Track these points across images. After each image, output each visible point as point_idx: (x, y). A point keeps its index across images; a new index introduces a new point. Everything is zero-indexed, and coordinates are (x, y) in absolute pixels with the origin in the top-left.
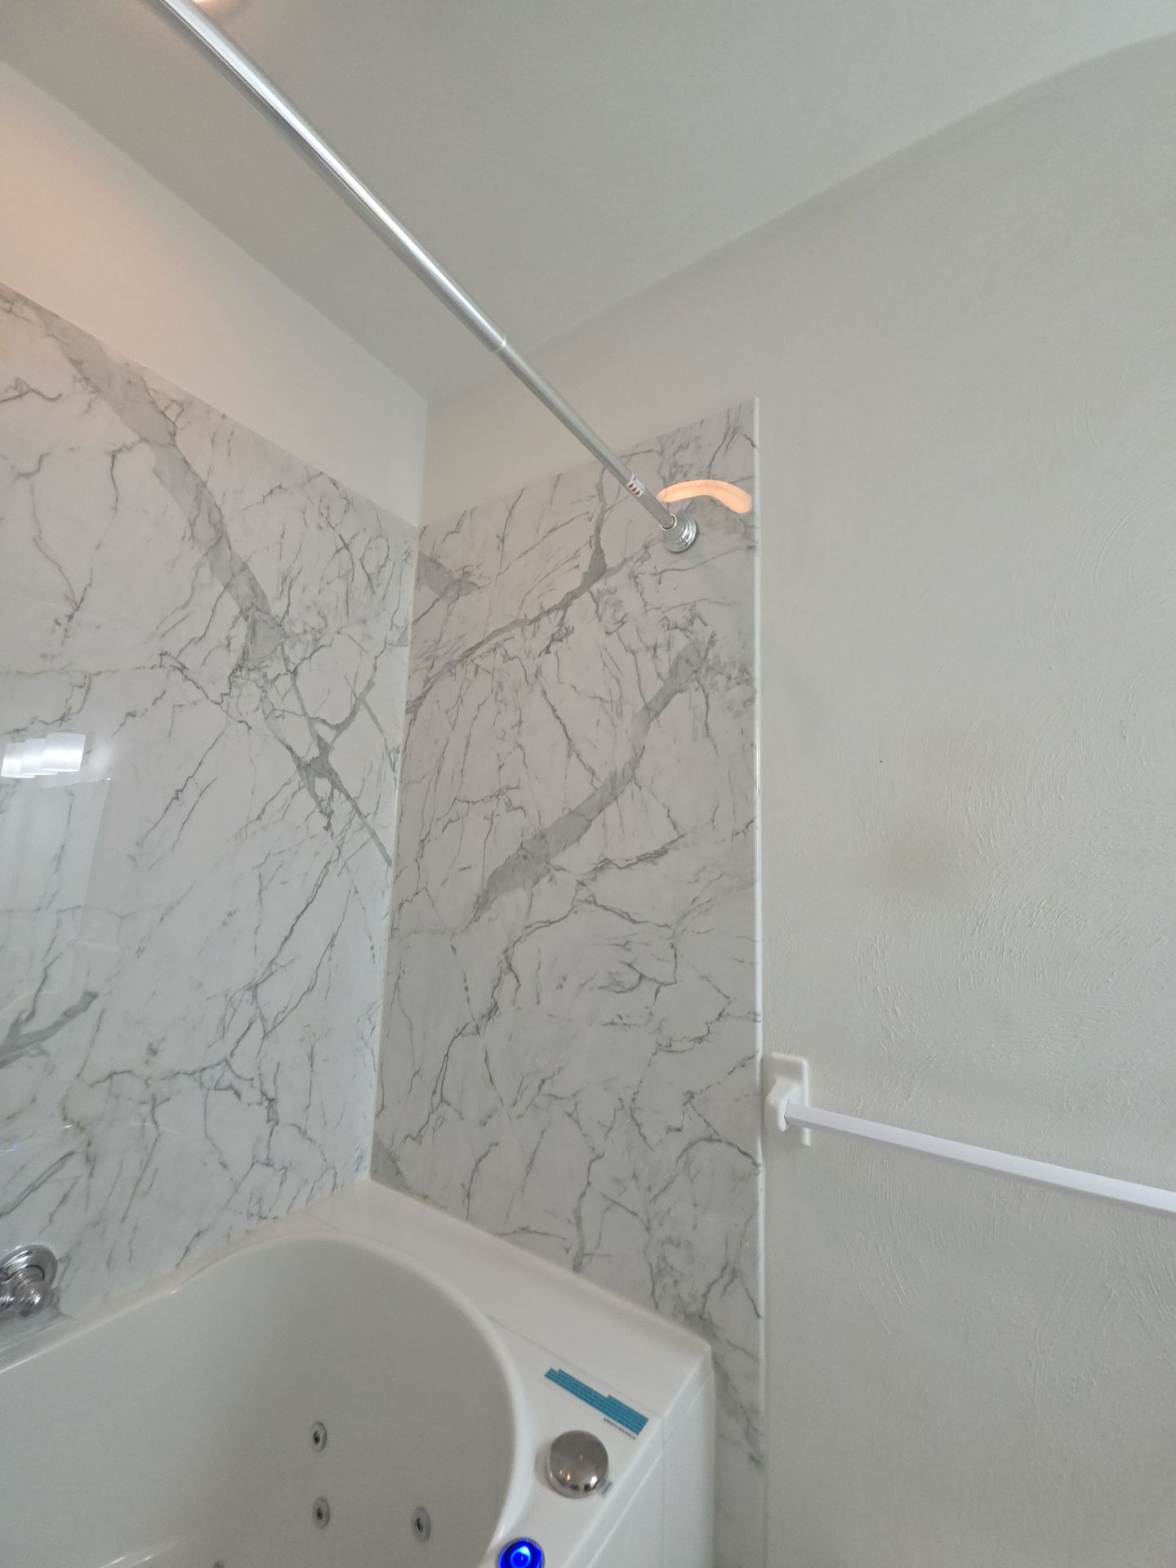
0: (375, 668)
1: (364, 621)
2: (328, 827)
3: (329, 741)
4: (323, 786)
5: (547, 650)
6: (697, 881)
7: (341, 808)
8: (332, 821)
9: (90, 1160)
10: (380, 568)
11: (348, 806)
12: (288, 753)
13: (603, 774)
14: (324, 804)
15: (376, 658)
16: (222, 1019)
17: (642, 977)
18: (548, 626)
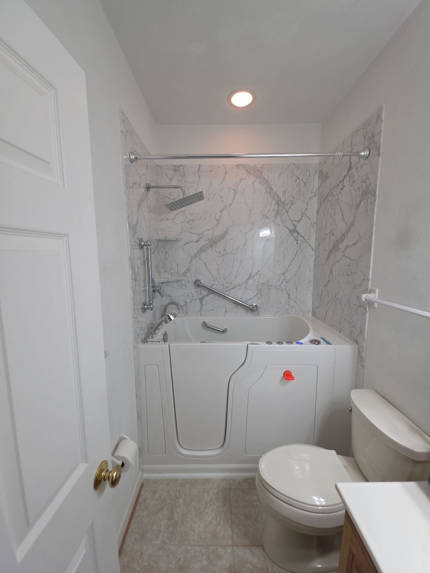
0: (307, 205)
1: (304, 194)
2: (297, 243)
3: (296, 225)
4: (295, 234)
5: (340, 193)
6: (362, 249)
7: (300, 239)
8: (298, 242)
9: (261, 295)
10: (307, 179)
11: (302, 238)
12: (287, 229)
13: (348, 224)
14: (296, 238)
15: (307, 202)
16: (279, 278)
17: (352, 272)
18: (341, 186)
